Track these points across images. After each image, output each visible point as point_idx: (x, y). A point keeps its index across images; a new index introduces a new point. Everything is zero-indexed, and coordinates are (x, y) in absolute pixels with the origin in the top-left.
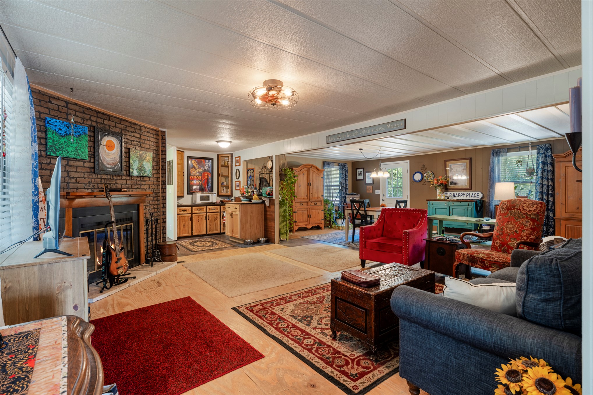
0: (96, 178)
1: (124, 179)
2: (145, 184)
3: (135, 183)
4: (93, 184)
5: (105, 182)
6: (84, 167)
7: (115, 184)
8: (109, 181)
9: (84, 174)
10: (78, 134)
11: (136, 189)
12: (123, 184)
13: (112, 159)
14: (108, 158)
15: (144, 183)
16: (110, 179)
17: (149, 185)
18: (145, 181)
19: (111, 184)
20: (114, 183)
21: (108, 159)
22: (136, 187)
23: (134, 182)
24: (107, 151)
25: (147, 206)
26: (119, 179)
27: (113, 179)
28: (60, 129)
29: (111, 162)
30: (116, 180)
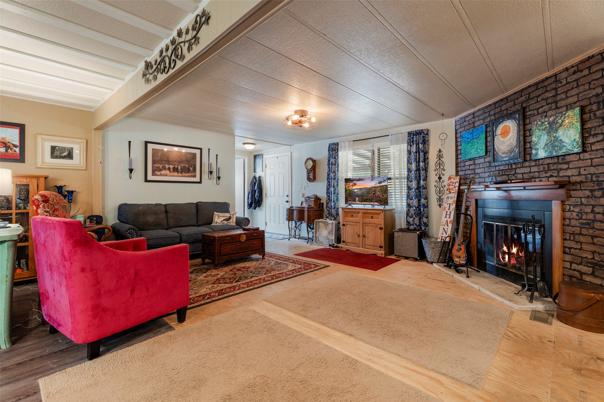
0: (494, 171)
1: (526, 167)
2: (568, 168)
3: (547, 169)
4: (492, 178)
5: (503, 174)
6: (485, 162)
7: (514, 175)
8: (507, 172)
9: (485, 169)
10: (478, 135)
11: (548, 177)
12: (525, 173)
13: (507, 147)
14: (503, 146)
15: (566, 166)
16: (509, 169)
17: (580, 168)
18: (568, 163)
19: (509, 174)
20: (513, 173)
21: (503, 148)
22: (548, 175)
23: (544, 168)
24: (502, 139)
25: (575, 206)
26: (520, 168)
27: (512, 169)
28: (468, 138)
29: (506, 150)
30: (515, 169)
